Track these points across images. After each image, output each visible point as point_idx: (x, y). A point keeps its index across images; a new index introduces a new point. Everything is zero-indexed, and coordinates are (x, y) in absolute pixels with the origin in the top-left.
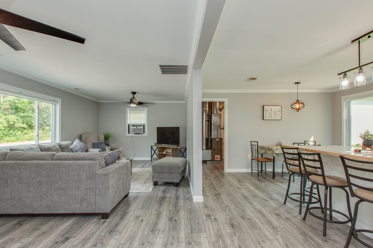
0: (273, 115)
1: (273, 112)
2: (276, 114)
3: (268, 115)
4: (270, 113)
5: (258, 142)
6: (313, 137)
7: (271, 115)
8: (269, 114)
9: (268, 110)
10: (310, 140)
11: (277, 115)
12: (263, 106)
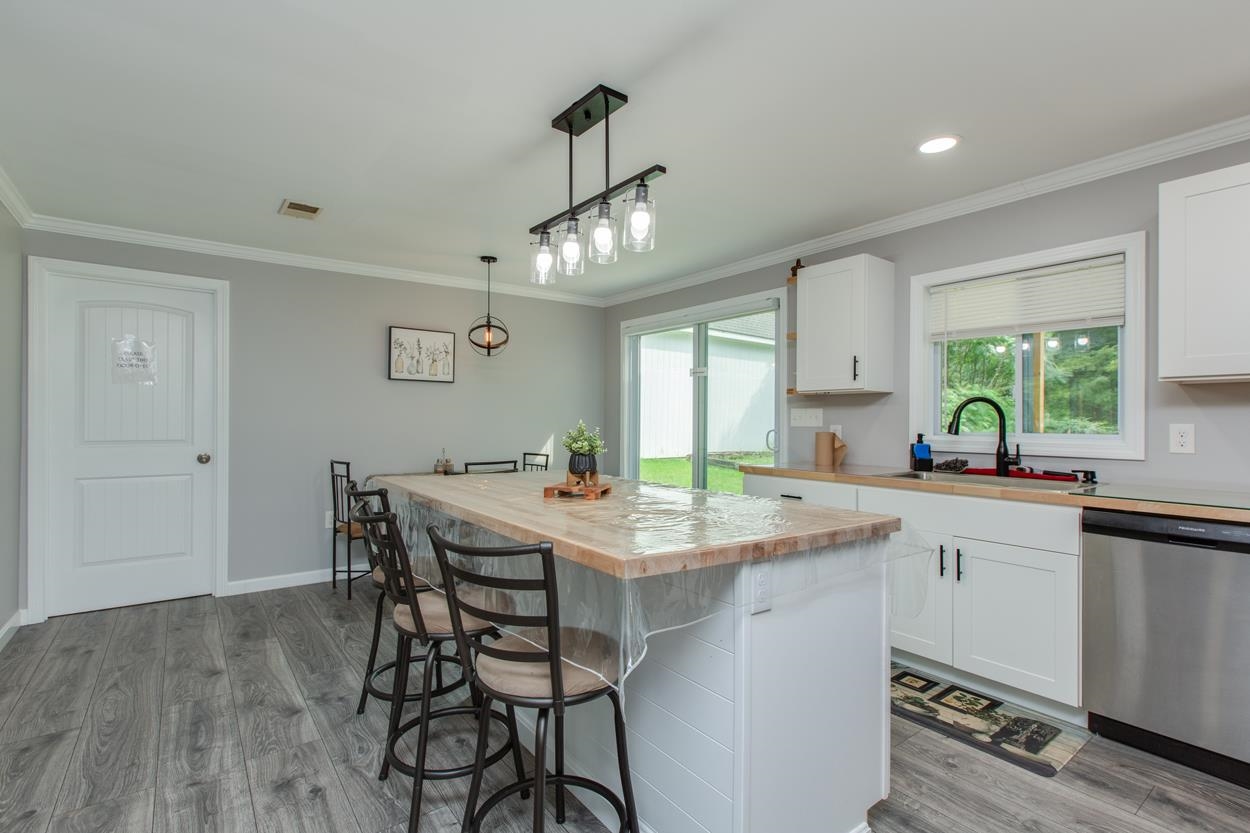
0: (426, 362)
1: (423, 354)
2: (434, 361)
3: (407, 362)
4: (416, 354)
5: (348, 464)
6: (552, 437)
7: (418, 361)
8: (413, 358)
9: (406, 344)
10: (541, 448)
11: (440, 365)
12: (390, 328)
